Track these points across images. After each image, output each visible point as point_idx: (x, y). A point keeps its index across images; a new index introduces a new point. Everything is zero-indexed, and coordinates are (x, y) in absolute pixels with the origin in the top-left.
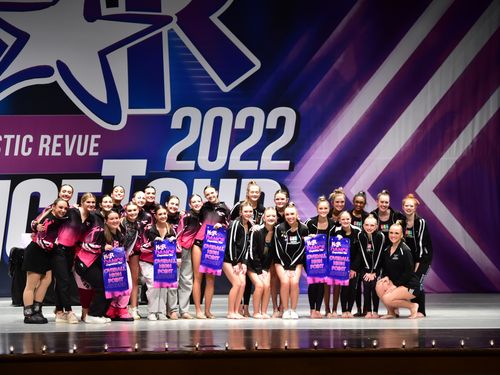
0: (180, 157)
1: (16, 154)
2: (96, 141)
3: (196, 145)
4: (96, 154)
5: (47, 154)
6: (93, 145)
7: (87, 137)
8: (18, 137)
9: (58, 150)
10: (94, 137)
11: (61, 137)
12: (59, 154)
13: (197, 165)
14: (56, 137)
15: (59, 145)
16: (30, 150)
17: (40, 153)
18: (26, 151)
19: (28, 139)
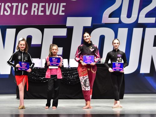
0: (111, 16)
1: (19, 14)
2: (63, 6)
3: (120, 9)
4: (63, 14)
5: (36, 14)
6: (62, 9)
7: (58, 4)
8: (20, 4)
9: (42, 11)
10: (62, 4)
11: (44, 4)
12: (43, 14)
13: (120, 20)
14: (41, 4)
15: (43, 9)
16: (26, 11)
17: (32, 14)
18: (24, 12)
19: (25, 6)
